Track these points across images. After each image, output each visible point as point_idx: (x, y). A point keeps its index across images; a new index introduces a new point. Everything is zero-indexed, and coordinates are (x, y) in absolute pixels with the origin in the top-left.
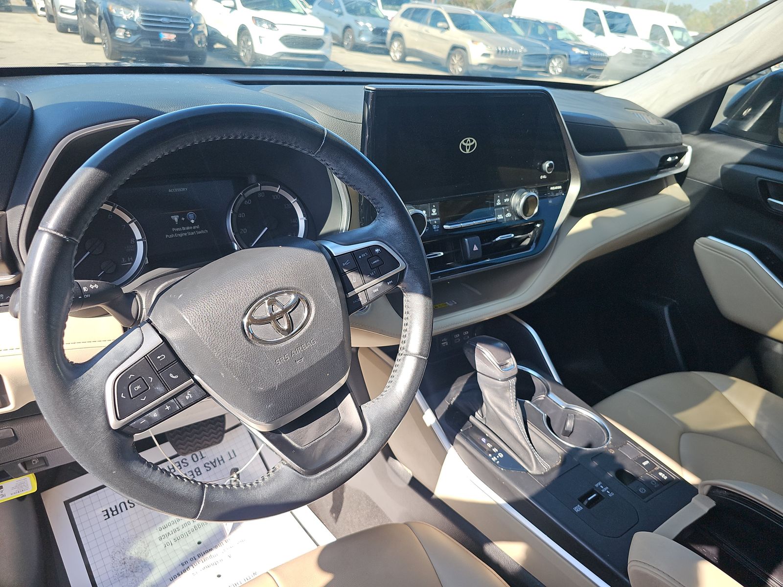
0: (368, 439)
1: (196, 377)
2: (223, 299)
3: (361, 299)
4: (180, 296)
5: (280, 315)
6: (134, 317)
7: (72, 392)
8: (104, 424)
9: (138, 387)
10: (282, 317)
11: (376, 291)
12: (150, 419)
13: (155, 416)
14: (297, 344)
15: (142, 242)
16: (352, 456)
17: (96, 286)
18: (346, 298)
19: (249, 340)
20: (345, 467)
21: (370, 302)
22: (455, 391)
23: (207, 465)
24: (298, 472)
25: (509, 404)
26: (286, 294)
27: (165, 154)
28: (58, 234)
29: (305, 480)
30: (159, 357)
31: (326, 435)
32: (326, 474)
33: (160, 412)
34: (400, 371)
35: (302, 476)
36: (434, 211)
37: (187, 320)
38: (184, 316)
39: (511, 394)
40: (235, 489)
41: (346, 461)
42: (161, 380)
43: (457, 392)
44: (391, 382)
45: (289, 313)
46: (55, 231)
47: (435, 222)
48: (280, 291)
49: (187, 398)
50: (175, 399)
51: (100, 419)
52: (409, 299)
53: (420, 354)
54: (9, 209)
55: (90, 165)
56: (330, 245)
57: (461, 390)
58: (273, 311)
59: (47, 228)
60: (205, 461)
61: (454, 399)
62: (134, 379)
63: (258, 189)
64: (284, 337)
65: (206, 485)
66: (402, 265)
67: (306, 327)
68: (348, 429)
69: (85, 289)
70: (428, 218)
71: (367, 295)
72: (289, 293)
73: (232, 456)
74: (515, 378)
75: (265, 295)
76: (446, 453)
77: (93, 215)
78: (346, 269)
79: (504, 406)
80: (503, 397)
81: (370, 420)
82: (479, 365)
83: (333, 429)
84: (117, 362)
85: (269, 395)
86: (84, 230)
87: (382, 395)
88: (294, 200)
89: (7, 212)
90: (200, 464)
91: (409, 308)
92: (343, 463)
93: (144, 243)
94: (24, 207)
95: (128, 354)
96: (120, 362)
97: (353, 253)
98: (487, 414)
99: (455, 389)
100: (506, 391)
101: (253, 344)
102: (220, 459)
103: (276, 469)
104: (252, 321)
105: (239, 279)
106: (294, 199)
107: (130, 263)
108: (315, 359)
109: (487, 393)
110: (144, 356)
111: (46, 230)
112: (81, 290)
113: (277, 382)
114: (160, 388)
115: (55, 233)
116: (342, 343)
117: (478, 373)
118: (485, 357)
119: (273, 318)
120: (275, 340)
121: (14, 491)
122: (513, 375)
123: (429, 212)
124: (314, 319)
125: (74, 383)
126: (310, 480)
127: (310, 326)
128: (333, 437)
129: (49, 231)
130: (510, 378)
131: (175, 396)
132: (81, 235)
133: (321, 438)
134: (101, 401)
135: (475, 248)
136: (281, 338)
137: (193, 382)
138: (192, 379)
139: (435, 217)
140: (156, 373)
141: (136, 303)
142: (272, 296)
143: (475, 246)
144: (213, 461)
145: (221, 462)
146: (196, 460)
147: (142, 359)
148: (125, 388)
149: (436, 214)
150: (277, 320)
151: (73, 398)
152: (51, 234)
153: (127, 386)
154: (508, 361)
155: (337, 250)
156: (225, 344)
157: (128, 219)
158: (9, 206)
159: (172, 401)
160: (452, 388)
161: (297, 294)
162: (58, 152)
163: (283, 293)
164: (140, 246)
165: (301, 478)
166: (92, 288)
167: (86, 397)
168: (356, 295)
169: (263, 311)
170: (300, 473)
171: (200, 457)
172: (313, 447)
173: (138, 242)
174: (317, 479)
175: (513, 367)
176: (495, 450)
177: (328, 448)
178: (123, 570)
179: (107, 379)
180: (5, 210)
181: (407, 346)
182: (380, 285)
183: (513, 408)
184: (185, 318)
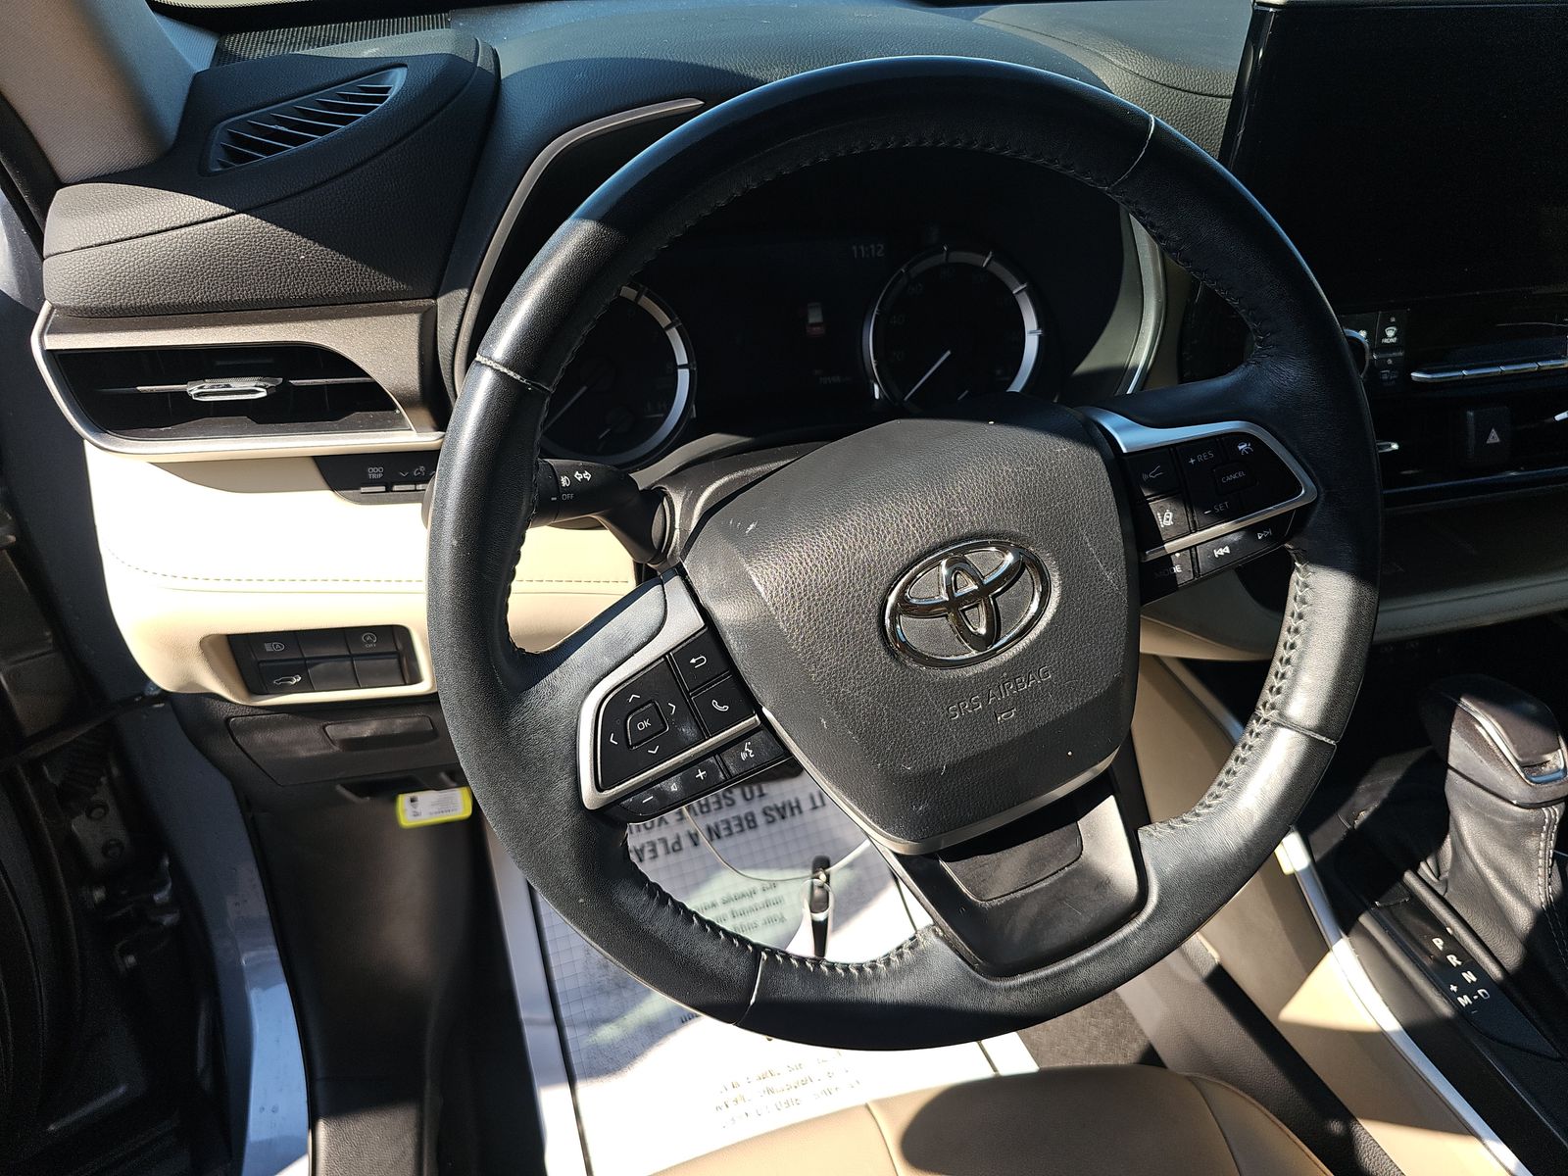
0: (1151, 919)
1: (766, 711)
2: (844, 549)
3: (1177, 569)
4: (752, 526)
5: (972, 599)
6: (656, 545)
7: (516, 720)
8: (569, 795)
9: (646, 724)
10: (977, 606)
11: (1221, 552)
12: (662, 795)
13: (673, 789)
14: (1005, 674)
15: (687, 371)
16: (1102, 953)
17: (587, 475)
18: (1140, 563)
19: (891, 652)
20: (1083, 974)
21: (1200, 579)
22: (1368, 796)
23: (769, 812)
24: (969, 965)
25: (1529, 867)
26: (993, 549)
27: (751, 188)
28: (511, 374)
29: (982, 986)
30: (693, 661)
31: (1043, 884)
32: (1034, 983)
33: (684, 783)
34: (1256, 762)
35: (978, 976)
36: (1390, 332)
37: (761, 589)
38: (754, 579)
39: (1542, 845)
40: (823, 973)
41: (1088, 961)
42: (693, 714)
43: (1374, 799)
44: (1227, 785)
45: (994, 597)
46: (505, 366)
47: (1390, 361)
48: (980, 539)
49: (744, 756)
50: (717, 756)
51: (564, 785)
52: (1311, 580)
53: (1319, 730)
54: (441, 295)
55: (586, 216)
56: (1112, 423)
57: (1384, 794)
58: (956, 589)
59: (490, 359)
60: (766, 803)
61: (1364, 815)
62: (639, 705)
63: (941, 258)
64: (974, 653)
65: (763, 954)
66: (1307, 492)
67: (1032, 635)
68: (1101, 883)
69: (564, 481)
70: (1372, 350)
71: (1194, 560)
72: (1003, 549)
73: (818, 803)
74: (1562, 805)
75: (943, 546)
76: (1325, 949)
77: (586, 330)
78: (1150, 488)
79: (1515, 869)
80: (1515, 848)
81: (1159, 872)
82: (1459, 750)
83: (1061, 874)
84: (608, 662)
85: (925, 783)
86: (564, 365)
87: (1197, 815)
88: (1021, 288)
89: (440, 301)
90: (757, 807)
91: (1305, 603)
92: (1079, 965)
93: (691, 373)
94: (466, 295)
95: (631, 647)
96: (613, 663)
97: (1175, 450)
98: (1452, 871)
99: (1369, 790)
100: (1529, 834)
101: (901, 663)
102: (794, 804)
103: (917, 943)
104: (905, 606)
105: (885, 502)
106: (1022, 283)
107: (662, 415)
108: (1044, 714)
109: (1466, 824)
110: (664, 656)
111: (488, 363)
112: (558, 482)
113: (945, 757)
114: (688, 731)
115: (505, 371)
116: (1117, 684)
117: (1450, 772)
118: (1480, 735)
119: (956, 606)
120: (953, 658)
121: (435, 809)
122: (1560, 795)
123: (1376, 335)
124: (1053, 618)
125: (520, 701)
126: (994, 990)
127: (1042, 635)
128: (1058, 896)
129: (494, 365)
130: (1547, 804)
131: (718, 750)
132: (559, 376)
133: (1032, 889)
134: (568, 746)
135: (1494, 437)
136: (967, 656)
137: (759, 722)
138: (756, 717)
139: (1391, 347)
140: (683, 698)
141: (662, 511)
142: (957, 549)
143: (1494, 433)
144: (780, 805)
145: (796, 811)
146: (749, 796)
147: (660, 661)
148: (619, 722)
149: (1394, 340)
150: (963, 611)
151: (514, 734)
152: (497, 371)
153: (623, 719)
154: (1549, 757)
155: (1131, 436)
156: (837, 654)
157: (664, 320)
158: (442, 289)
159: (711, 760)
160: (1362, 787)
161: (1019, 550)
162: (535, 176)
163: (986, 545)
164: (684, 376)
165: (973, 979)
166: (579, 479)
167: (540, 735)
168: (1167, 560)
169: (932, 585)
170: (973, 968)
171: (757, 793)
172: (1012, 907)
173: (679, 371)
174: (1011, 989)
175: (1560, 774)
176: (1469, 977)
177: (1044, 920)
178: (603, 978)
179: (585, 698)
180: (435, 297)
181: (1285, 703)
182: (1235, 538)
183: (1541, 881)
184: (757, 583)
